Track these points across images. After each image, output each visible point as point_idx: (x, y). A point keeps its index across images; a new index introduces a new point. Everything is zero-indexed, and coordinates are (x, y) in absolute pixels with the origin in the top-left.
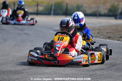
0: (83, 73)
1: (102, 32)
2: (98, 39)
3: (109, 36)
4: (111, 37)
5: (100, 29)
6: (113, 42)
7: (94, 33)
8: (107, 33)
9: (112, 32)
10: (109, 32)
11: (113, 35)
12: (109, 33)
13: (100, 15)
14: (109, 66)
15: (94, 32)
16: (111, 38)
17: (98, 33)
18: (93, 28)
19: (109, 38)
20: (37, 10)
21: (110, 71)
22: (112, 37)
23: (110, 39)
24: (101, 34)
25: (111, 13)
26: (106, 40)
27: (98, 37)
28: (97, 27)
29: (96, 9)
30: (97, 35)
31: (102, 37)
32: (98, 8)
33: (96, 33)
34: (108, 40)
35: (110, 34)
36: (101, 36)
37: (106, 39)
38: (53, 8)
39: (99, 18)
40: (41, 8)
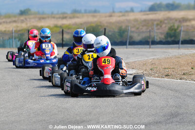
1: (156, 68)
3: (166, 74)
4: (170, 74)
5: (155, 64)
8: (165, 68)
9: (172, 67)
10: (167, 67)
11: (173, 71)
13: (154, 43)
14: (169, 118)
15: (145, 69)
17: (151, 69)
19: (166, 76)
20: (63, 39)
23: (169, 78)
24: (156, 71)
25: (169, 39)
26: (163, 79)
27: (151, 75)
29: (148, 34)
30: (150, 72)
31: (157, 75)
32: (150, 31)
33: (147, 69)
34: (166, 79)
35: (169, 70)
36: (156, 73)
39: (152, 46)
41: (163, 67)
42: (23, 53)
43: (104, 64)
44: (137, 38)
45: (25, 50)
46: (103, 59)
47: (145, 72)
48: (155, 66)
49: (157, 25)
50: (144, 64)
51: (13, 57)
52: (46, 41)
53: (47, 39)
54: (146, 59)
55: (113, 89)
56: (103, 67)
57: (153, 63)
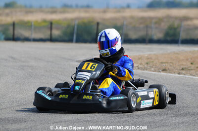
1: (153, 62)
2: (147, 72)
3: (163, 68)
4: (167, 69)
5: (151, 58)
6: (170, 76)
7: (141, 64)
8: (162, 63)
9: (169, 62)
10: (164, 61)
11: (171, 66)
12: (165, 63)
15: (140, 63)
16: (169, 71)
17: (147, 63)
18: (140, 57)
19: (164, 70)
20: (51, 34)
21: (165, 117)
22: (169, 69)
23: (166, 72)
24: (151, 65)
26: (159, 73)
27: (147, 69)
28: (146, 56)
30: (146, 66)
31: (153, 69)
33: (143, 63)
34: (163, 73)
35: (167, 64)
36: (152, 67)
37: (160, 72)
38: (75, 30)
40: (56, 33)
41: (160, 61)
47: (140, 66)
49: (156, 23)
50: (139, 59)
54: (142, 54)
57: (149, 57)
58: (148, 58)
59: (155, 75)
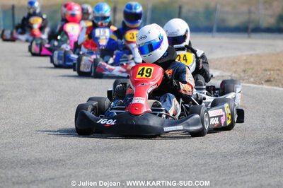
0: (200, 162)
1: (253, 69)
4: (272, 79)
5: (251, 63)
7: (235, 72)
8: (266, 70)
9: (276, 68)
11: (278, 75)
12: (270, 70)
13: (258, 30)
15: (234, 70)
16: (274, 82)
17: (244, 71)
18: (235, 60)
22: (274, 79)
23: (270, 85)
24: (249, 73)
26: (261, 86)
27: (243, 80)
28: (245, 58)
30: (242, 75)
31: (252, 80)
33: (238, 70)
34: (266, 87)
35: (272, 72)
36: (251, 76)
37: (262, 84)
39: (253, 35)
41: (263, 68)
42: (56, 43)
43: (138, 76)
44: (233, 22)
45: (59, 37)
46: (140, 68)
47: (234, 75)
48: (252, 66)
49: (265, 3)
50: (234, 63)
51: (41, 50)
52: (102, 24)
53: (103, 22)
54: (239, 54)
55: (145, 123)
56: (136, 83)
57: (248, 61)
58: (247, 63)
59: (254, 88)
